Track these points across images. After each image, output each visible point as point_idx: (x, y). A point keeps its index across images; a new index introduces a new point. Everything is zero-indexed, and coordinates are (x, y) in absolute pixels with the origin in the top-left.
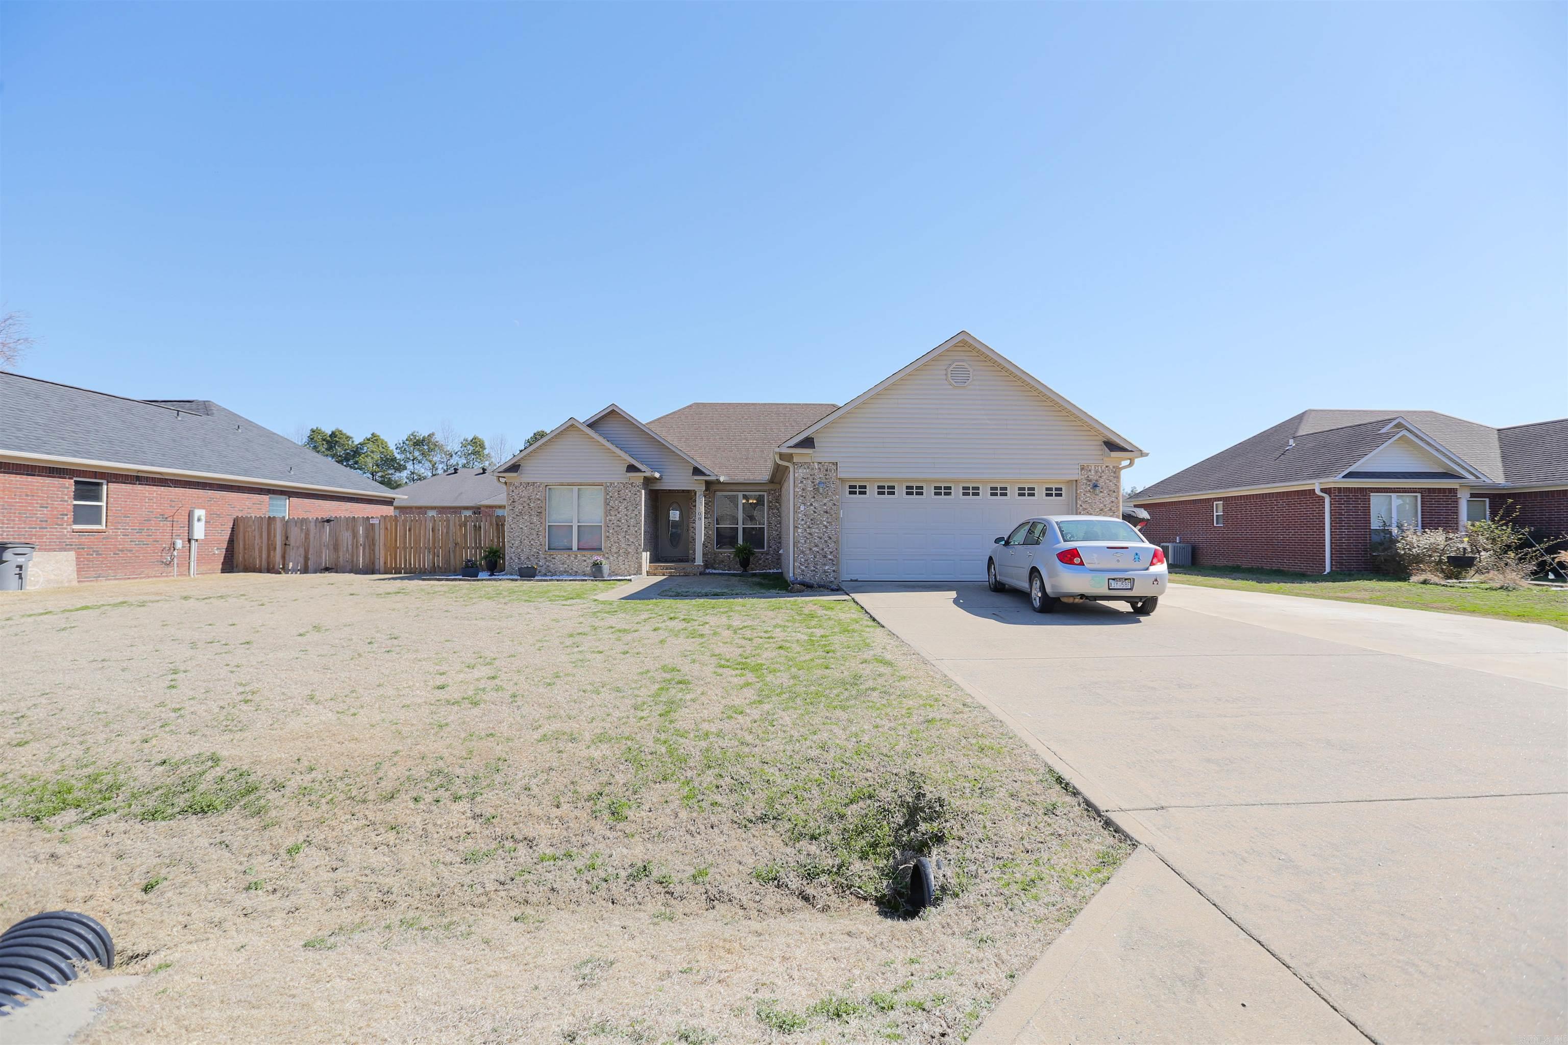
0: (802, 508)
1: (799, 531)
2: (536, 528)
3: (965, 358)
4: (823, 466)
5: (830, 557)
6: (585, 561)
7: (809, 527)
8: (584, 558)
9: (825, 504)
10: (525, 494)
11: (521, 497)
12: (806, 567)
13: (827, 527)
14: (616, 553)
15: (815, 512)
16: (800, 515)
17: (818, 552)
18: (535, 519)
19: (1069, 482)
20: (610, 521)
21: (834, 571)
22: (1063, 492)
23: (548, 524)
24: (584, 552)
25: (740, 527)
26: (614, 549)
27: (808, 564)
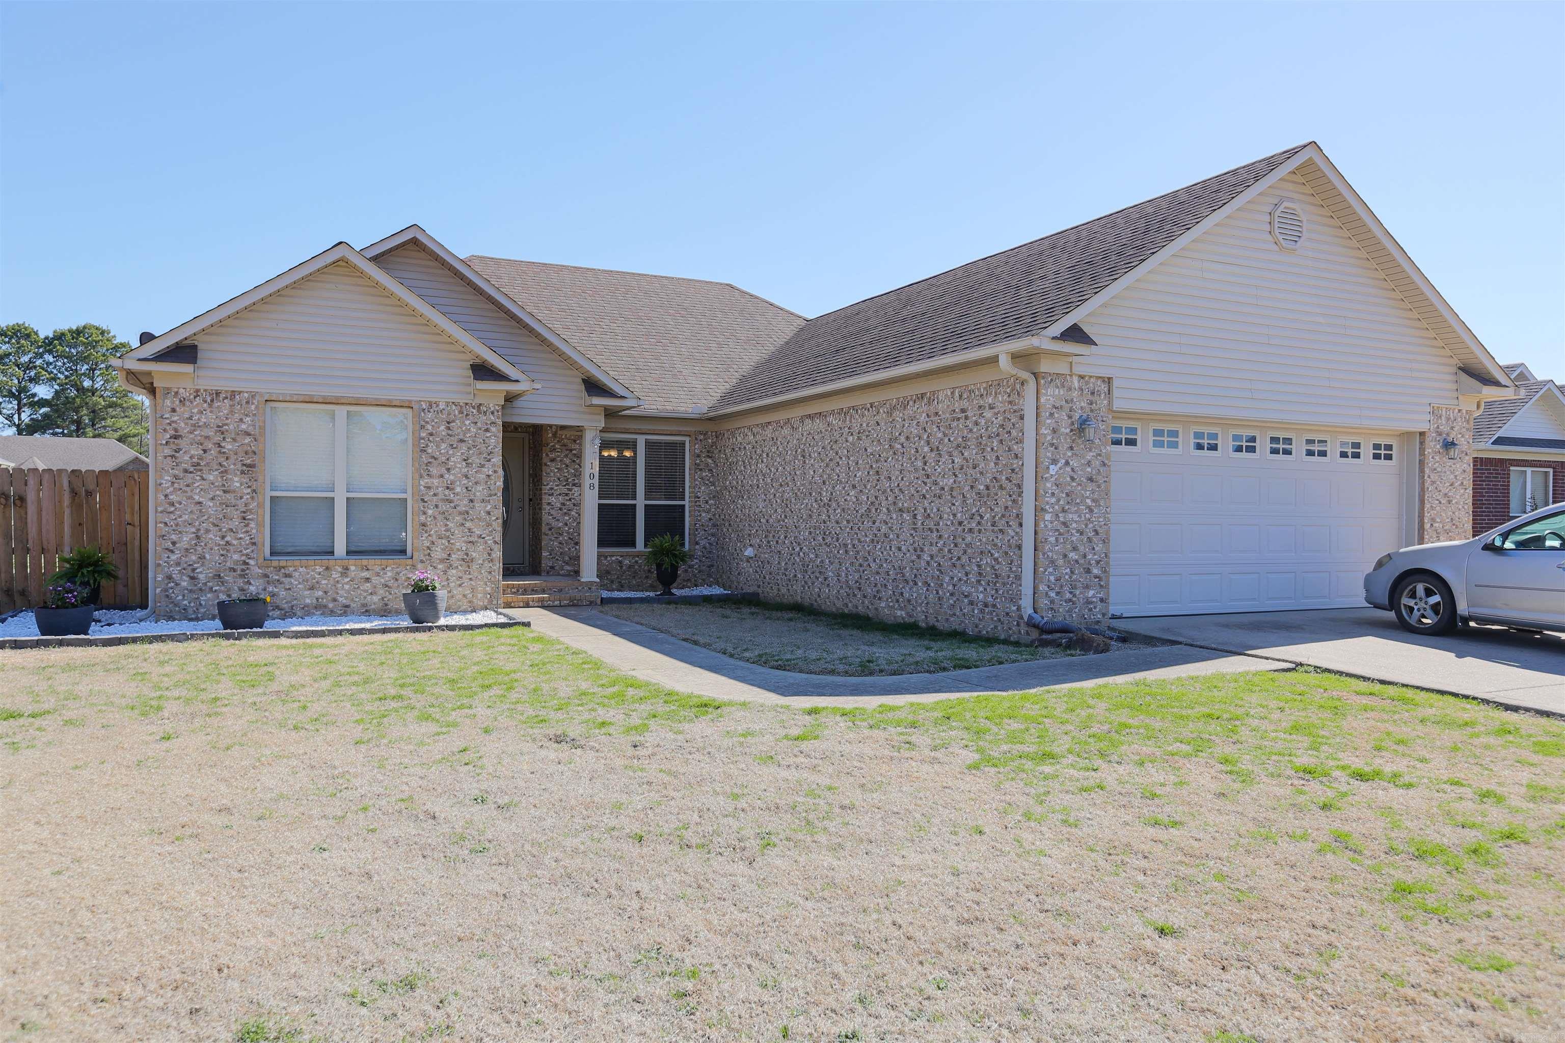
0: (1053, 469)
1: (1048, 517)
2: (240, 503)
3: (1295, 196)
4: (1087, 383)
5: (1095, 571)
6: (368, 580)
7: (1064, 511)
8: (365, 574)
9: (1089, 463)
10: (209, 417)
11: (196, 426)
12: (1058, 593)
13: (1091, 511)
14: (442, 561)
15: (1073, 479)
16: (1049, 485)
17: (1077, 561)
18: (236, 482)
19: (1406, 436)
20: (429, 488)
21: (1102, 600)
22: (1394, 453)
23: (270, 494)
24: (365, 561)
25: (640, 502)
26: (438, 553)
27: (1062, 586)
